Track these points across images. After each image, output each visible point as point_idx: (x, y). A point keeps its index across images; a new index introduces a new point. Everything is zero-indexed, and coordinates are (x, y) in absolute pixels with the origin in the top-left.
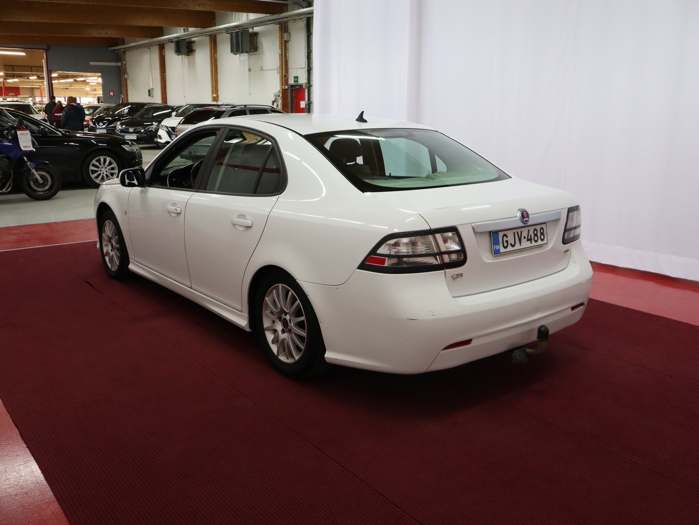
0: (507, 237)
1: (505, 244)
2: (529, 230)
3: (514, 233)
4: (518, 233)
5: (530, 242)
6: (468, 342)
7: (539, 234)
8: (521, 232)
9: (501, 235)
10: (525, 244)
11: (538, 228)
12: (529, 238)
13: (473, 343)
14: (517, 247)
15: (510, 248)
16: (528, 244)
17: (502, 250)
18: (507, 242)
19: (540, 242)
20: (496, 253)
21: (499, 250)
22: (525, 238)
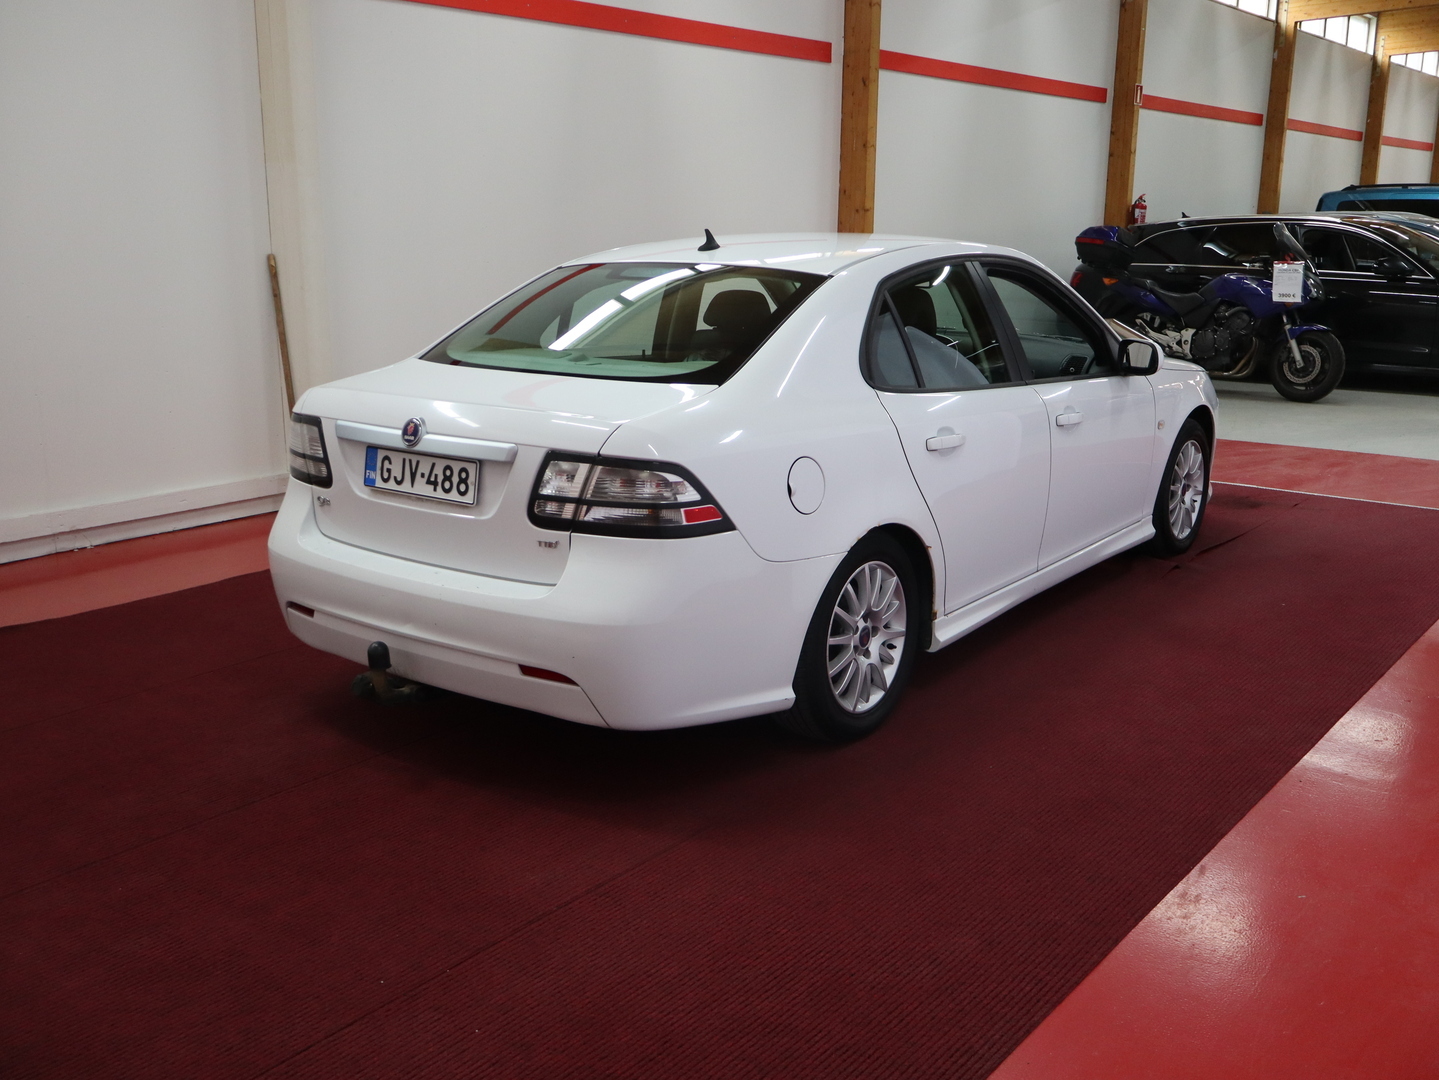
0: (390, 463)
1: (386, 476)
2: (434, 465)
3: (404, 460)
4: (410, 461)
5: (432, 487)
6: (310, 612)
7: (455, 479)
8: (418, 463)
9: (381, 455)
10: (422, 488)
11: (456, 467)
12: (432, 479)
13: (317, 619)
14: (406, 487)
15: (391, 485)
16: (428, 490)
17: (379, 483)
18: (389, 471)
19: (454, 496)
20: (369, 483)
21: (374, 481)
22: (423, 475)
